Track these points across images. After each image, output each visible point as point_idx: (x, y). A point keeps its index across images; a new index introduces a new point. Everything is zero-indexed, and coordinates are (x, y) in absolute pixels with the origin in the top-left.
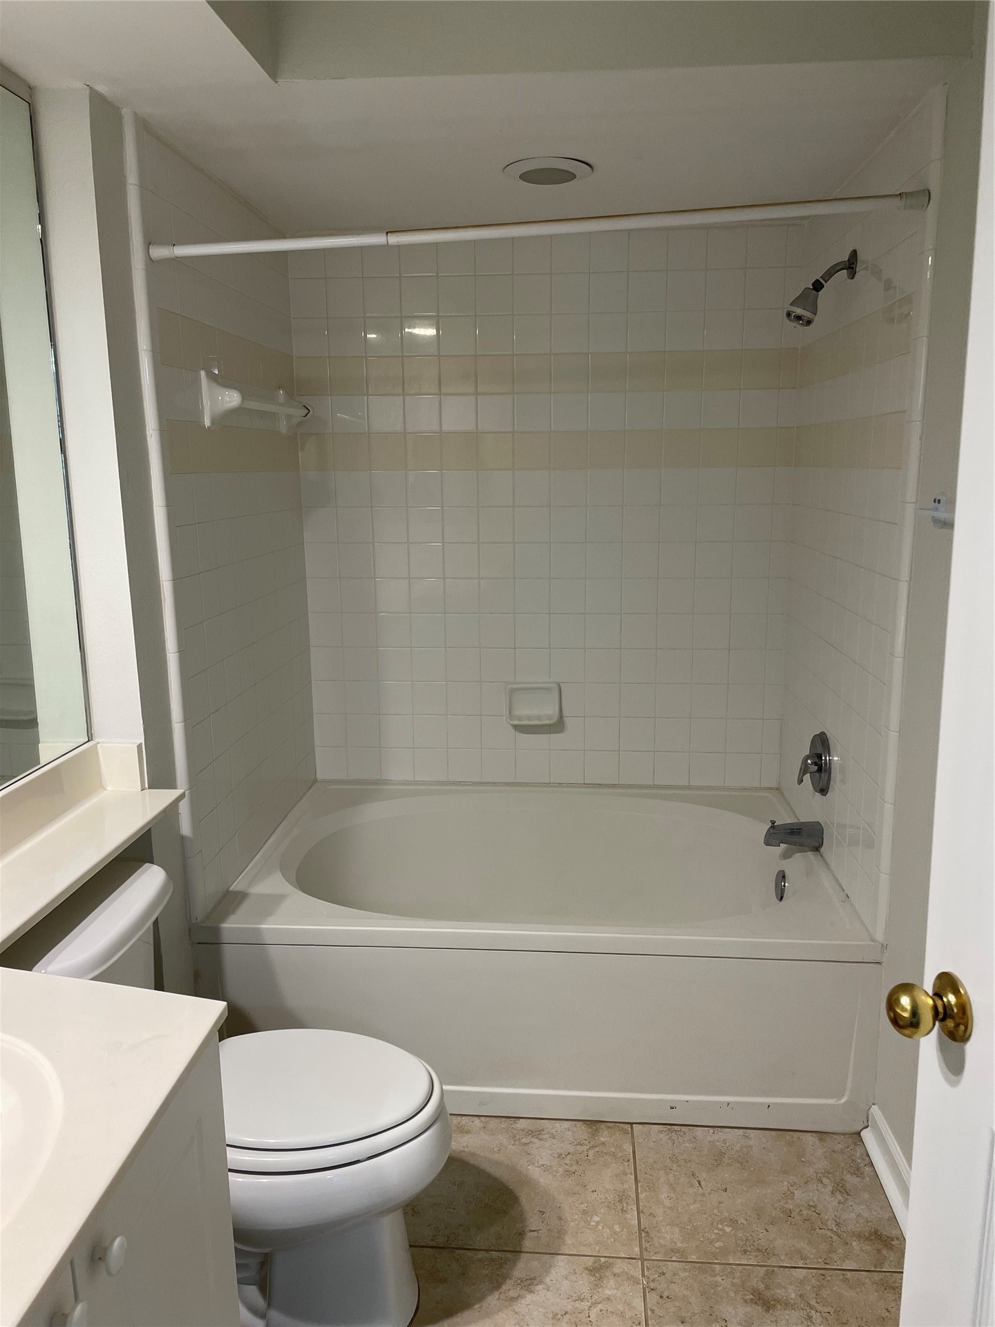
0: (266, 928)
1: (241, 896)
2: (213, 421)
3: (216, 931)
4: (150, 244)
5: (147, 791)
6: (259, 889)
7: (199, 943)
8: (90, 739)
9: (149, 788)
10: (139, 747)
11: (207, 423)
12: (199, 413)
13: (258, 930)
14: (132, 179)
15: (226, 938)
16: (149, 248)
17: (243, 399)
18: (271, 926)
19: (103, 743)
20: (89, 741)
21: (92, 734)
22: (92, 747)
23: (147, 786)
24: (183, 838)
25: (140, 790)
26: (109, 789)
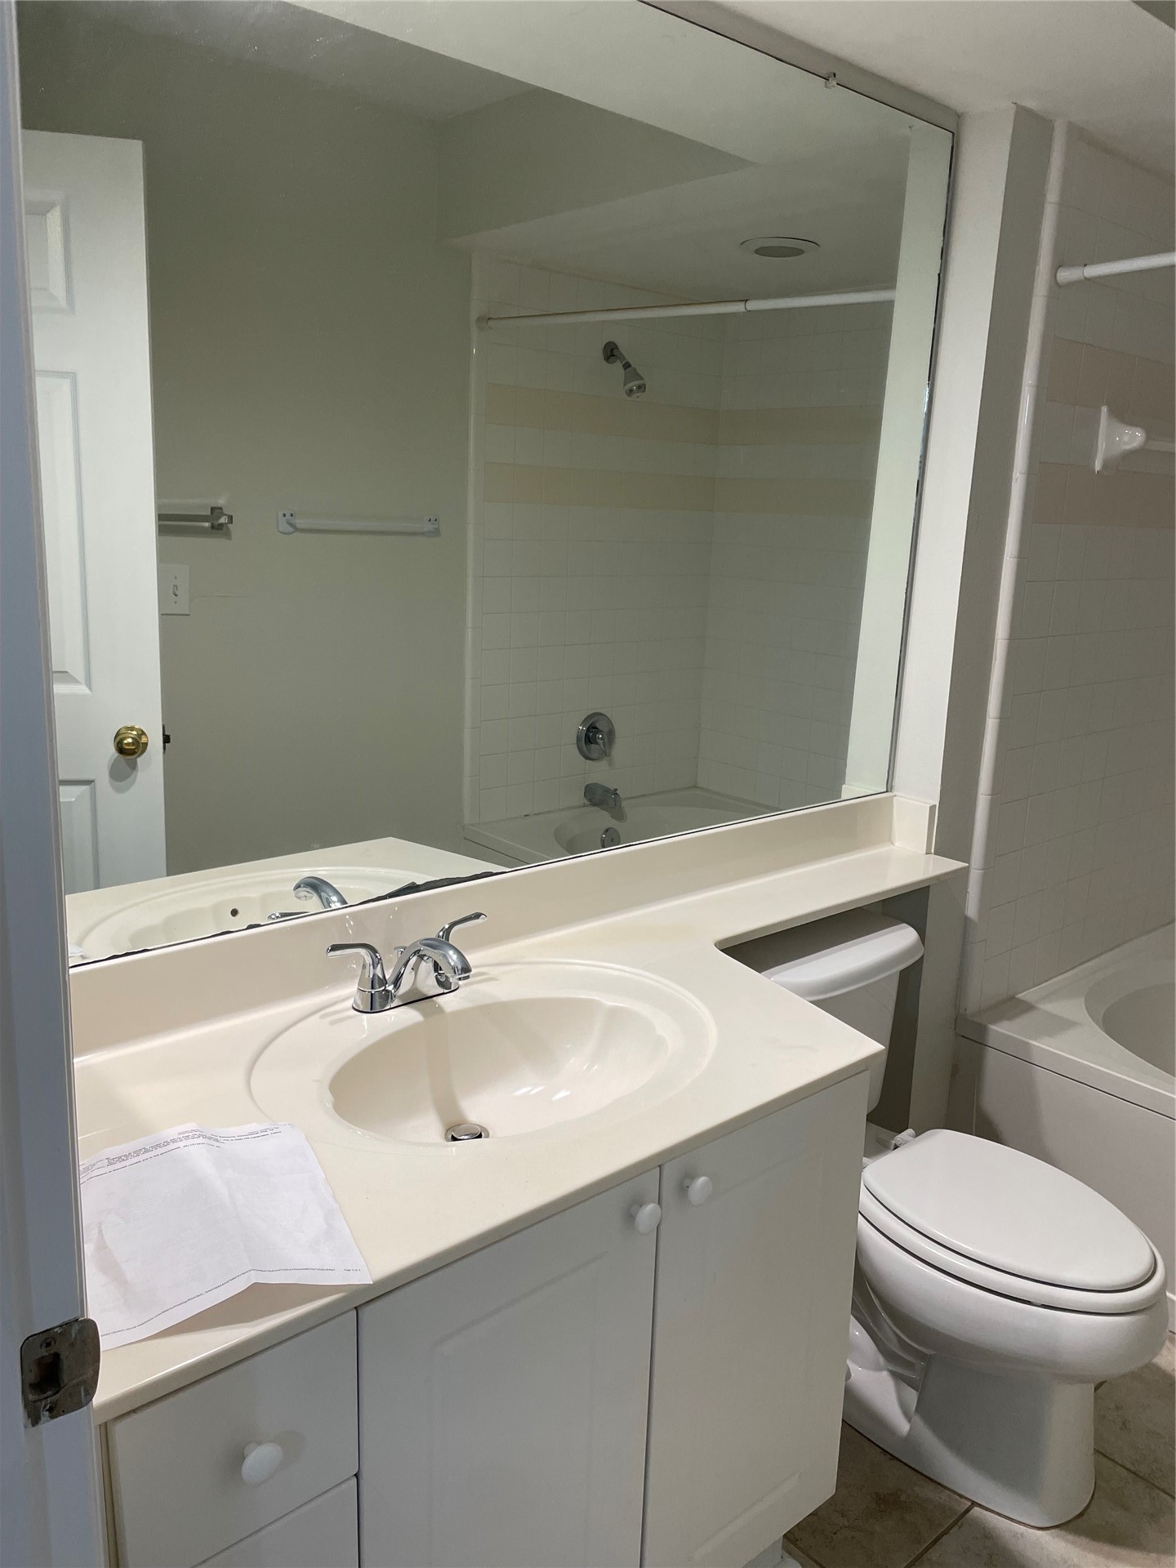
0: (1035, 1046)
1: (1028, 1007)
2: (1105, 465)
3: (982, 1030)
4: (1060, 267)
5: (933, 856)
6: (1050, 1007)
7: (963, 1036)
8: (889, 790)
9: (935, 854)
10: (932, 808)
11: (1098, 466)
12: (1090, 454)
13: (1028, 1043)
14: (1052, 196)
15: (991, 1041)
16: (1056, 272)
17: (1148, 438)
18: (1044, 1046)
19: (901, 797)
20: (887, 791)
21: (892, 786)
22: (886, 798)
23: (933, 851)
24: (966, 918)
25: (925, 853)
26: (897, 844)
